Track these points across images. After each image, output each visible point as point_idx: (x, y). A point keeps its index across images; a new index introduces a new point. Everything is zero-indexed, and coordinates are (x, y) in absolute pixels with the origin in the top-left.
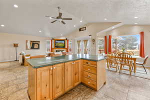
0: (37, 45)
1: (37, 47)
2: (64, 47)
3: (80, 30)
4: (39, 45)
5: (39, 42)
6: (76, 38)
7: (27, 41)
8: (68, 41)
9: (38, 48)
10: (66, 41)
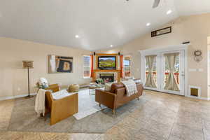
0: (69, 65)
1: (68, 68)
2: (114, 68)
3: (154, 34)
4: (71, 64)
5: (72, 58)
6: (141, 52)
7: (49, 57)
8: (122, 56)
9: (70, 71)
10: (118, 57)
